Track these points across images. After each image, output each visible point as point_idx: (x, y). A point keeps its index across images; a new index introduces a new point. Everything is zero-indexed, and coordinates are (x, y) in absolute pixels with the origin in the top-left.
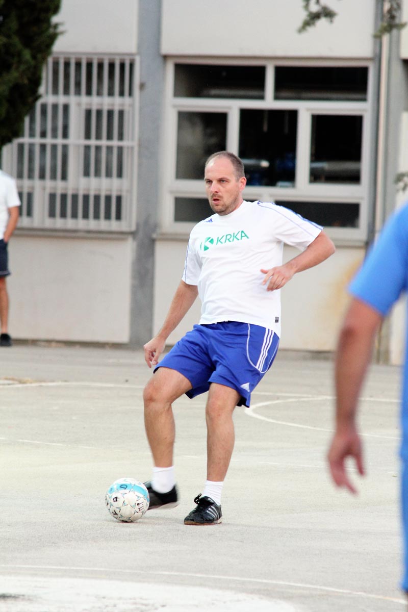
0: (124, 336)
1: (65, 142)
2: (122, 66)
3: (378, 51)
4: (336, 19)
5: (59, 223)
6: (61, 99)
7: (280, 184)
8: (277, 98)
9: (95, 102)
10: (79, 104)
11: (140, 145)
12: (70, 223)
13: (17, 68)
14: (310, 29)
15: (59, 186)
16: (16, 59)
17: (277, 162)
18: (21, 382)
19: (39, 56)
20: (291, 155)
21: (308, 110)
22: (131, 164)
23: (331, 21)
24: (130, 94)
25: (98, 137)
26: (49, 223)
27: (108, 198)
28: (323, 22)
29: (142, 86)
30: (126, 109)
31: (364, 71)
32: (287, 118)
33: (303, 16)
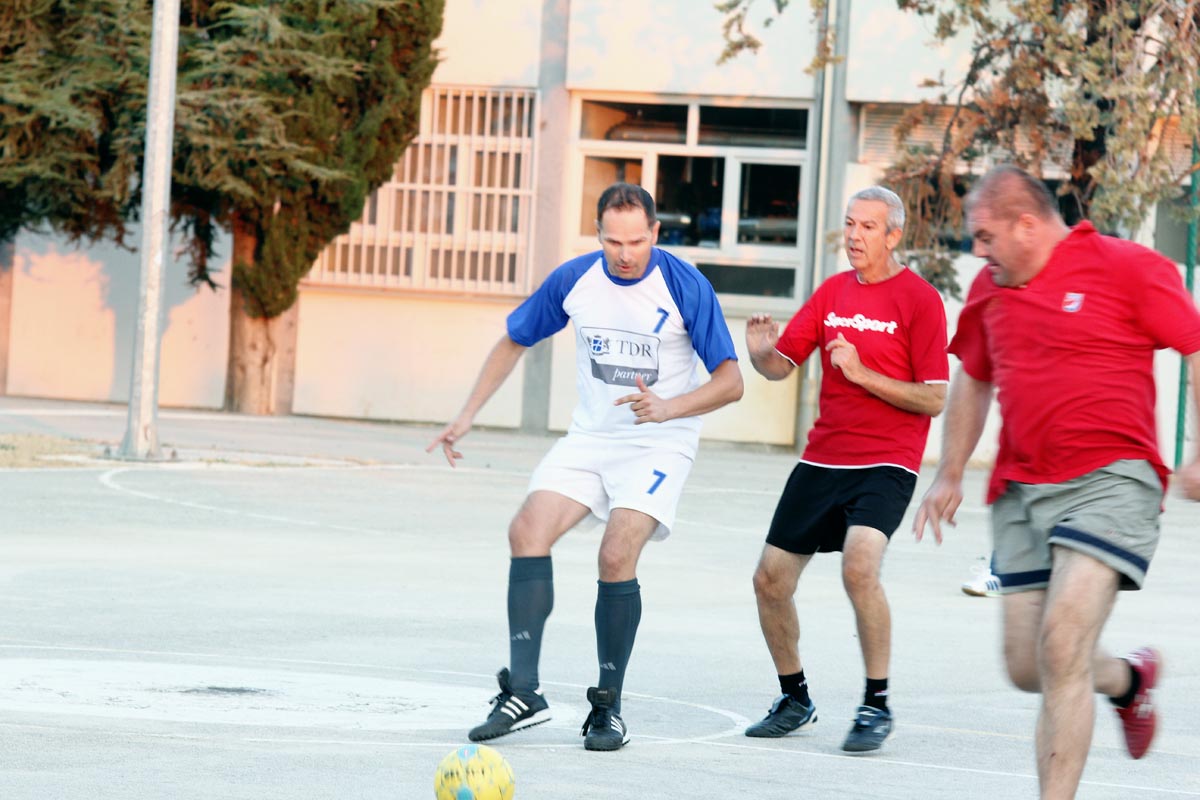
0: (514, 419)
1: (452, 189)
2: (521, 101)
3: (820, 91)
4: (761, 50)
5: (442, 284)
6: (449, 139)
7: (702, 243)
8: (701, 142)
9: (488, 143)
10: (470, 145)
11: (539, 195)
12: (455, 284)
13: (390, 99)
14: (731, 61)
15: (444, 241)
16: (388, 91)
17: (701, 217)
18: (362, 463)
19: (416, 86)
20: (716, 210)
21: (737, 157)
22: (528, 216)
23: (755, 53)
24: (530, 134)
25: (491, 184)
26: (430, 284)
27: (500, 256)
28: (745, 52)
29: (543, 125)
30: (525, 152)
31: (804, 113)
32: (715, 167)
33: (722, 46)
